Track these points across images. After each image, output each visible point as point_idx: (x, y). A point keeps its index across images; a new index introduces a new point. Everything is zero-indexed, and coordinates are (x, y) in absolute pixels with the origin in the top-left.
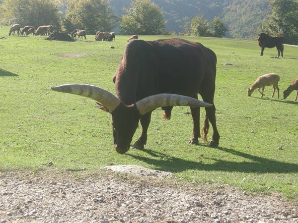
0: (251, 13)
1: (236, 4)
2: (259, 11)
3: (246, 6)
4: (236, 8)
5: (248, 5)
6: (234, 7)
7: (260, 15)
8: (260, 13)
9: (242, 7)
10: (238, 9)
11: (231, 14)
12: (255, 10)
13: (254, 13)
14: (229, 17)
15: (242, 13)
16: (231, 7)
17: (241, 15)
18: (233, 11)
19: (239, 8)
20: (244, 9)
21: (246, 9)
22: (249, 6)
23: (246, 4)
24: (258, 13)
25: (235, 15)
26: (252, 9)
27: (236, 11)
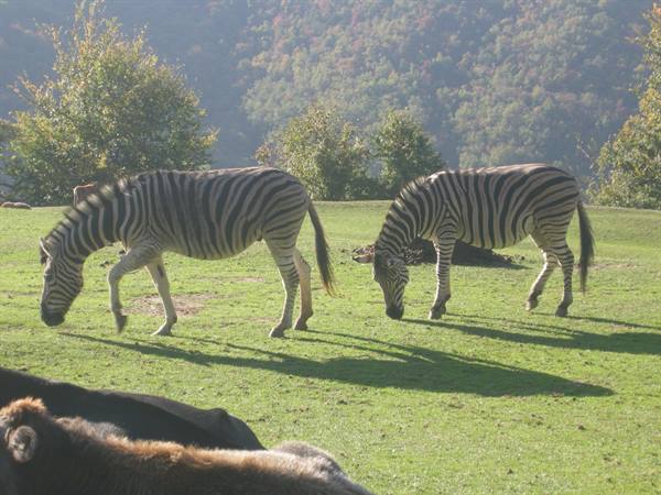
0: (353, 86)
1: (289, 49)
2: (386, 76)
3: (330, 56)
4: (290, 62)
5: (338, 50)
6: (279, 59)
7: (390, 89)
8: (391, 81)
9: (316, 60)
10: (296, 70)
11: (269, 91)
12: (370, 69)
13: (365, 82)
14: (264, 101)
15: (315, 84)
16: (268, 60)
17: (312, 92)
18: (277, 78)
19: (302, 66)
20: (321, 66)
21: (331, 66)
22: (345, 54)
23: (331, 45)
24: (381, 81)
25: (288, 93)
26: (359, 67)
27: (290, 79)
